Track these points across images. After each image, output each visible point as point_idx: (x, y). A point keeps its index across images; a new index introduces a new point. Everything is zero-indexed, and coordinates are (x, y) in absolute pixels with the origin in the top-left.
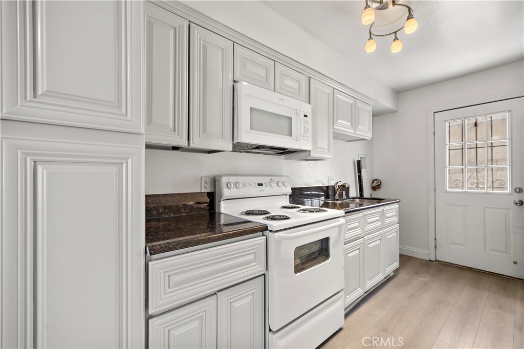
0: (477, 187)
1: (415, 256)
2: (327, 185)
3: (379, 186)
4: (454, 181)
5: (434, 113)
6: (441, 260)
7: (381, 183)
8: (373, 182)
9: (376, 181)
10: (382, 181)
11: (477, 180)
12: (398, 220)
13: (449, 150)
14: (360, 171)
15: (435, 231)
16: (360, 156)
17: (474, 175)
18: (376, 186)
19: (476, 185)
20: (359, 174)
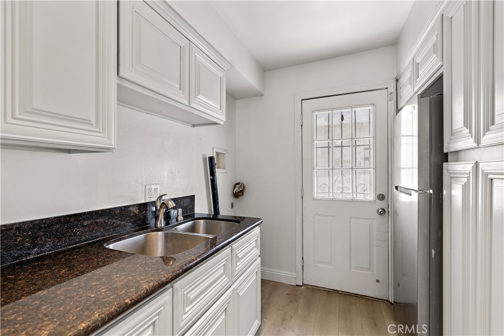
0: (342, 192)
1: (282, 282)
2: (143, 201)
3: (242, 192)
4: (321, 185)
5: (302, 100)
6: (308, 284)
7: (244, 187)
8: (235, 187)
9: (238, 186)
10: (246, 185)
11: (343, 184)
12: (259, 252)
13: (317, 147)
14: (213, 173)
15: (303, 248)
16: (215, 151)
17: (339, 179)
18: (239, 192)
19: (341, 190)
20: (212, 178)
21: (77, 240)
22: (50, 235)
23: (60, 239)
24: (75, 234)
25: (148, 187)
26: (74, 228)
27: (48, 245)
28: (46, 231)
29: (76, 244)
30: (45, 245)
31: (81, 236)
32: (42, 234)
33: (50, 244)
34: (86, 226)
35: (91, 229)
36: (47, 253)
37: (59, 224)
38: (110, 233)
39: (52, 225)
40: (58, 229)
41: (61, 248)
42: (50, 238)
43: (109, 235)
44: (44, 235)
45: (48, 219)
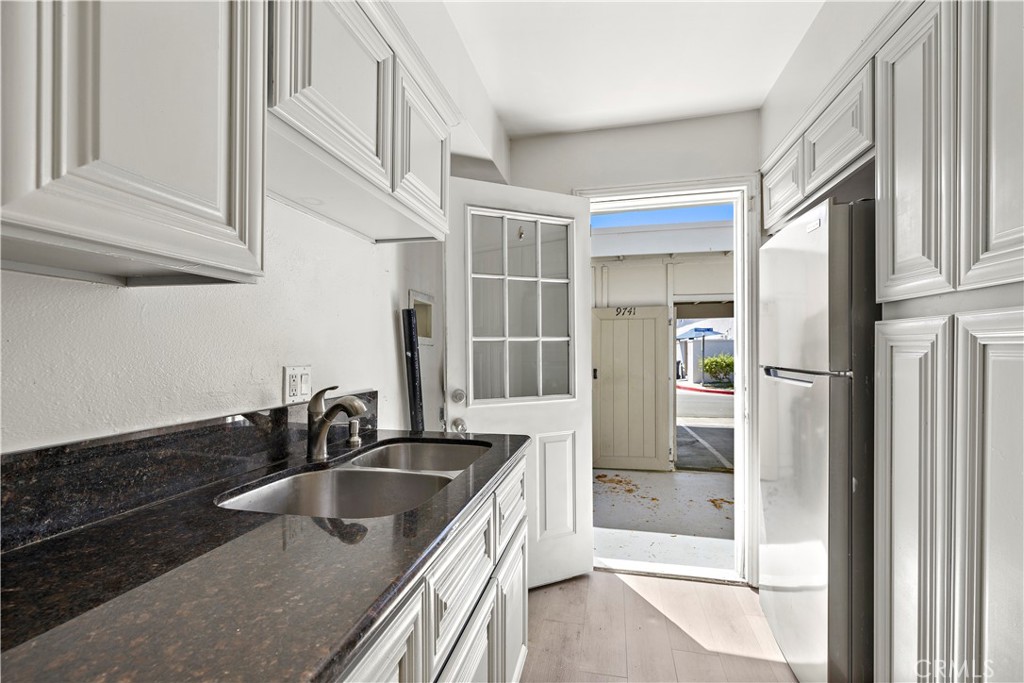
2: (278, 404)
14: (412, 346)
16: (413, 297)
20: (409, 354)
21: (143, 495)
22: (82, 485)
23: (103, 493)
24: (138, 483)
25: (289, 372)
26: (136, 467)
27: (76, 510)
28: (73, 474)
29: (140, 504)
30: (70, 511)
31: (151, 486)
32: (62, 481)
33: (80, 508)
34: (162, 462)
35: (173, 468)
36: (74, 529)
37: (102, 456)
38: (214, 476)
39: (86, 459)
40: (99, 469)
41: (106, 515)
42: (82, 492)
43: (211, 481)
44: (66, 485)
45: (77, 444)
